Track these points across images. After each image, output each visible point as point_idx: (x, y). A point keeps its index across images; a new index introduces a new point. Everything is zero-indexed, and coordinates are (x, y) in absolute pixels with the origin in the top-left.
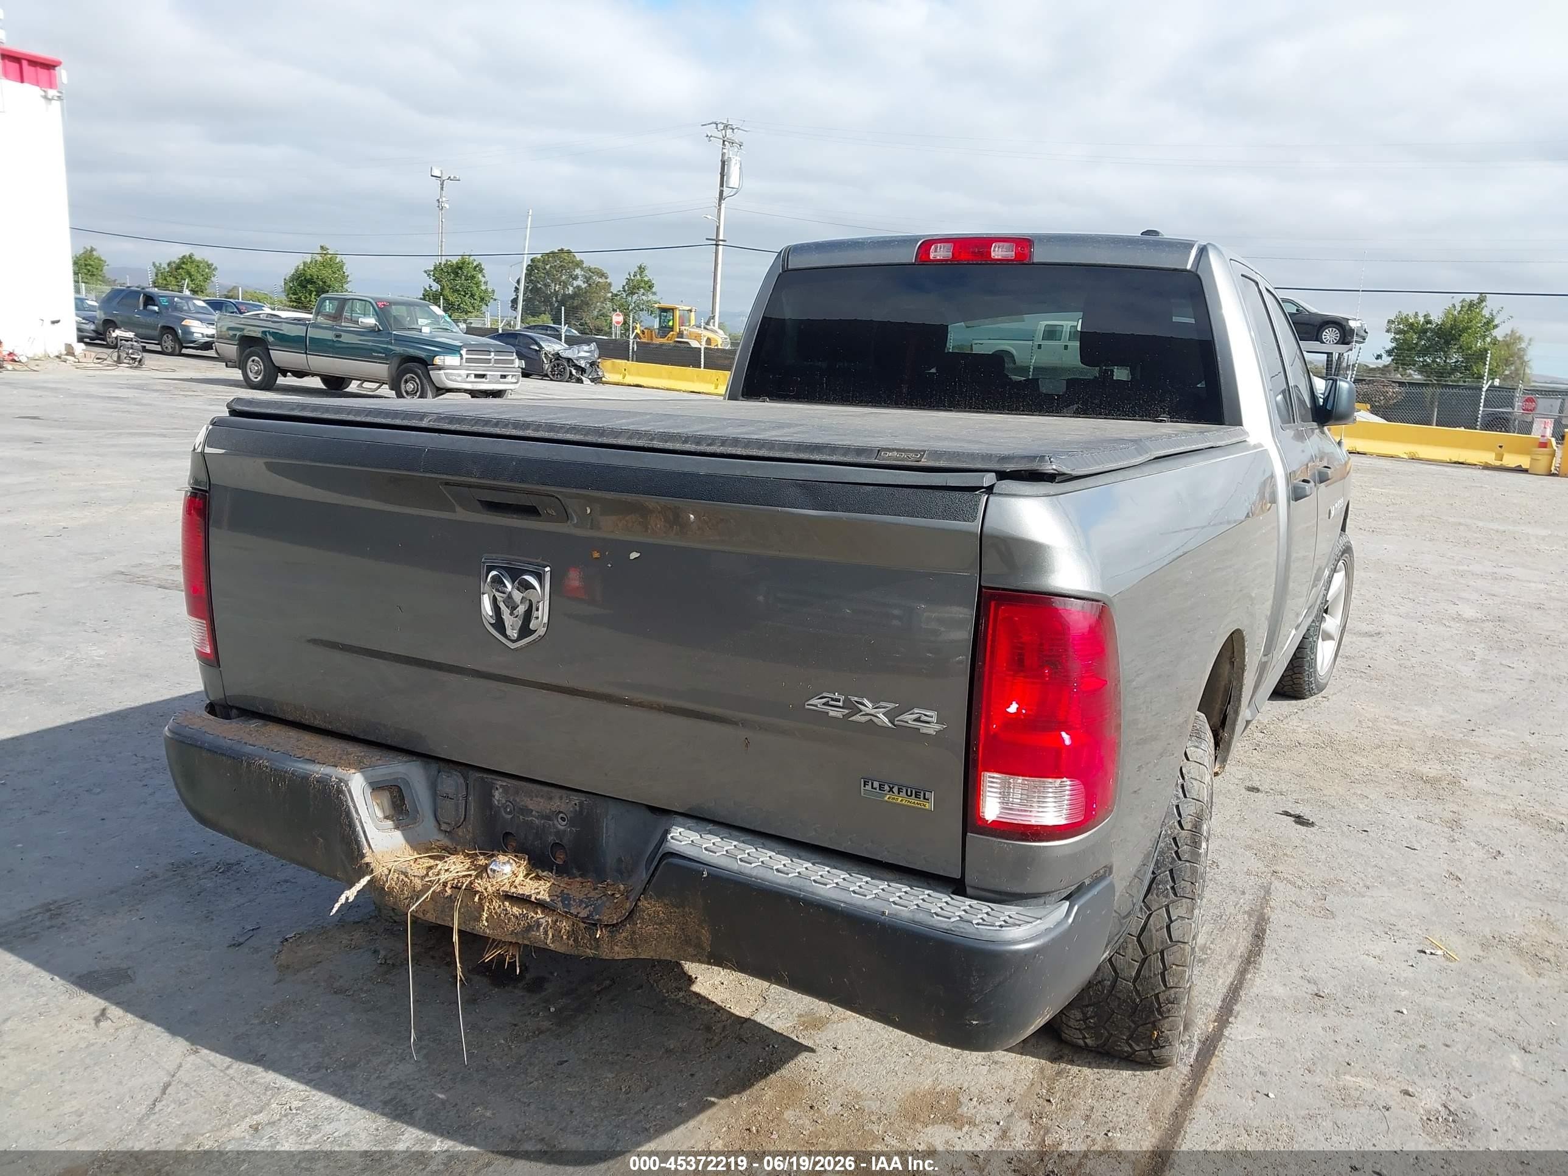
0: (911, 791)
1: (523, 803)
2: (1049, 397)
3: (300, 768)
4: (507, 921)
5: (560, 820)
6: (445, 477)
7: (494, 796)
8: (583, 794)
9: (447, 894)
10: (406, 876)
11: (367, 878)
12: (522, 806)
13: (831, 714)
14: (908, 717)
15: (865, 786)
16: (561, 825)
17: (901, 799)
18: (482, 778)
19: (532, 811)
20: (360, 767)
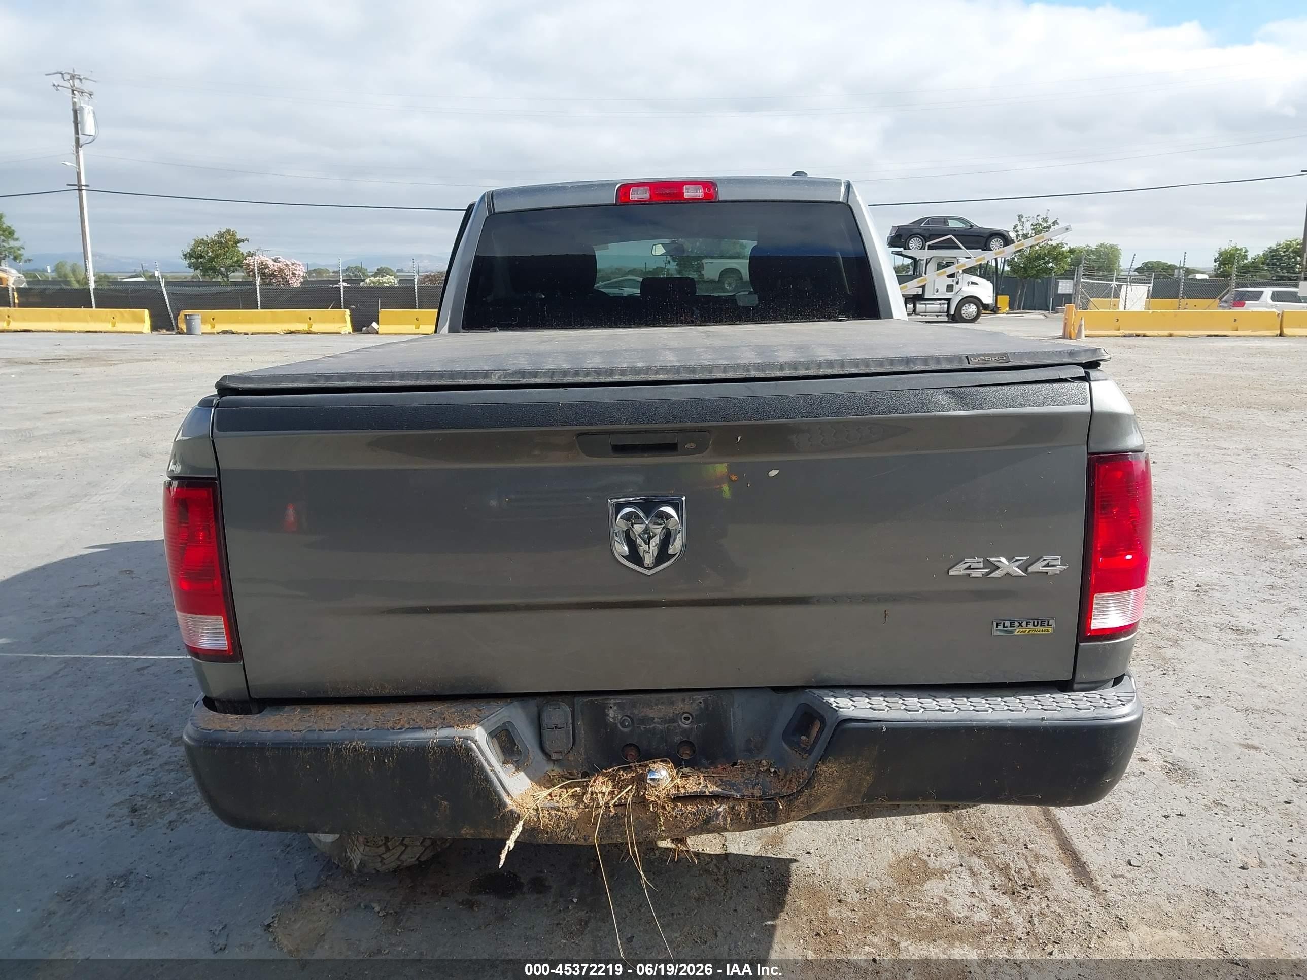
0: (1038, 623)
1: (643, 714)
2: (747, 309)
3: (409, 739)
4: (684, 820)
5: (683, 720)
6: (578, 428)
7: (608, 715)
8: (707, 692)
9: (611, 814)
10: (558, 810)
11: (521, 823)
12: (642, 716)
13: (973, 575)
14: (1038, 567)
15: (997, 627)
16: (685, 725)
17: (1029, 630)
18: (592, 701)
19: (654, 718)
20: (478, 722)
